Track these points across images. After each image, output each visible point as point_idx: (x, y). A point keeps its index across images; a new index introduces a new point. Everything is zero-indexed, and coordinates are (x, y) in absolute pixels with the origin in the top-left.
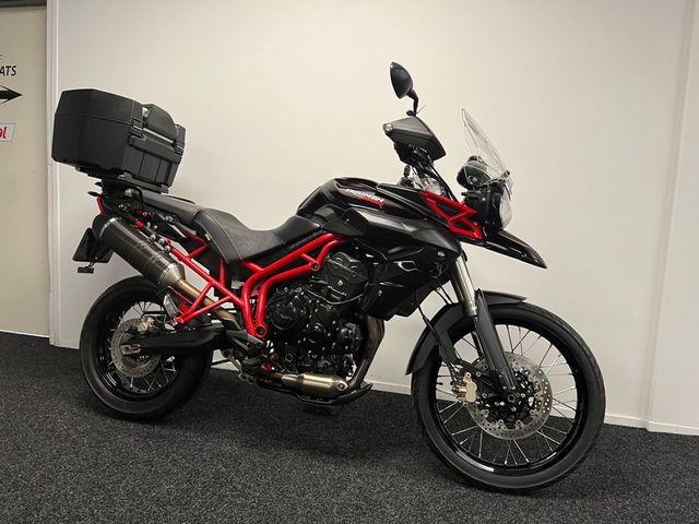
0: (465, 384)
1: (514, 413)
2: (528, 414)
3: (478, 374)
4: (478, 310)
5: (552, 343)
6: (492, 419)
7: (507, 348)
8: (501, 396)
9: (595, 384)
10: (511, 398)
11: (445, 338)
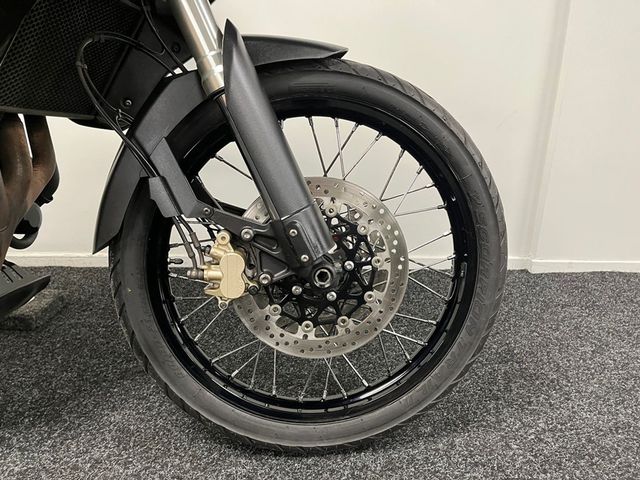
0: (216, 261)
1: (334, 304)
2: (361, 301)
3: (247, 234)
4: (227, 75)
5: (405, 147)
6: (289, 322)
7: (310, 169)
8: (301, 274)
9: (491, 222)
10: (323, 277)
11: (164, 159)
